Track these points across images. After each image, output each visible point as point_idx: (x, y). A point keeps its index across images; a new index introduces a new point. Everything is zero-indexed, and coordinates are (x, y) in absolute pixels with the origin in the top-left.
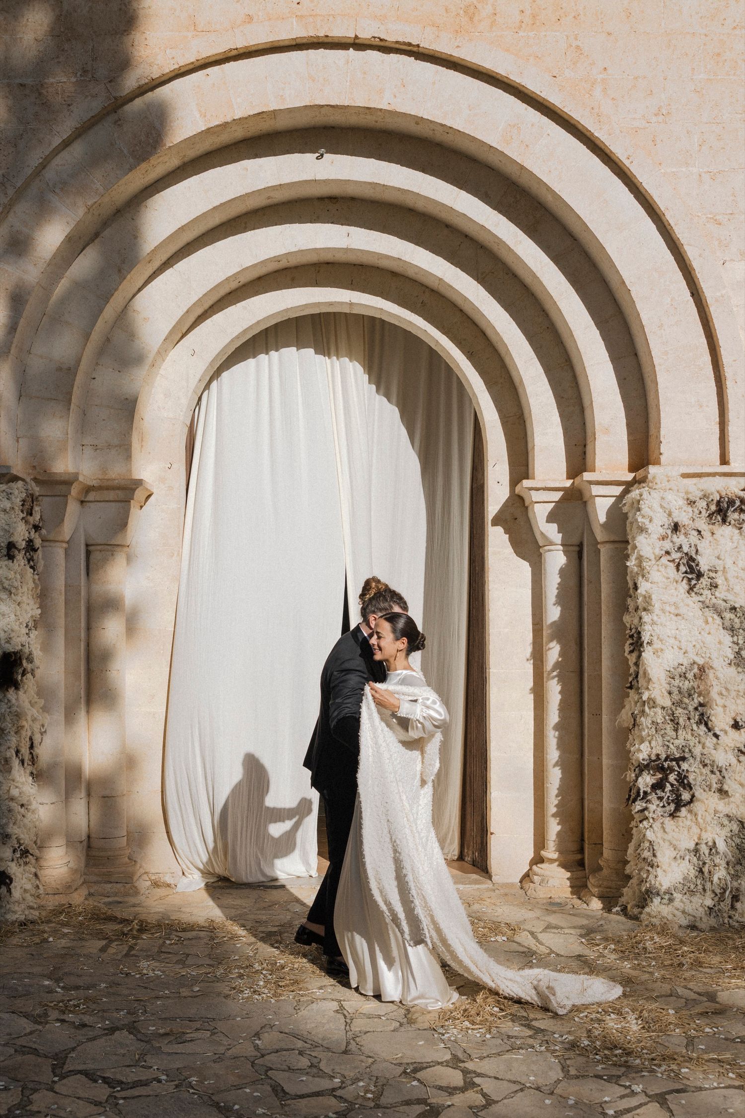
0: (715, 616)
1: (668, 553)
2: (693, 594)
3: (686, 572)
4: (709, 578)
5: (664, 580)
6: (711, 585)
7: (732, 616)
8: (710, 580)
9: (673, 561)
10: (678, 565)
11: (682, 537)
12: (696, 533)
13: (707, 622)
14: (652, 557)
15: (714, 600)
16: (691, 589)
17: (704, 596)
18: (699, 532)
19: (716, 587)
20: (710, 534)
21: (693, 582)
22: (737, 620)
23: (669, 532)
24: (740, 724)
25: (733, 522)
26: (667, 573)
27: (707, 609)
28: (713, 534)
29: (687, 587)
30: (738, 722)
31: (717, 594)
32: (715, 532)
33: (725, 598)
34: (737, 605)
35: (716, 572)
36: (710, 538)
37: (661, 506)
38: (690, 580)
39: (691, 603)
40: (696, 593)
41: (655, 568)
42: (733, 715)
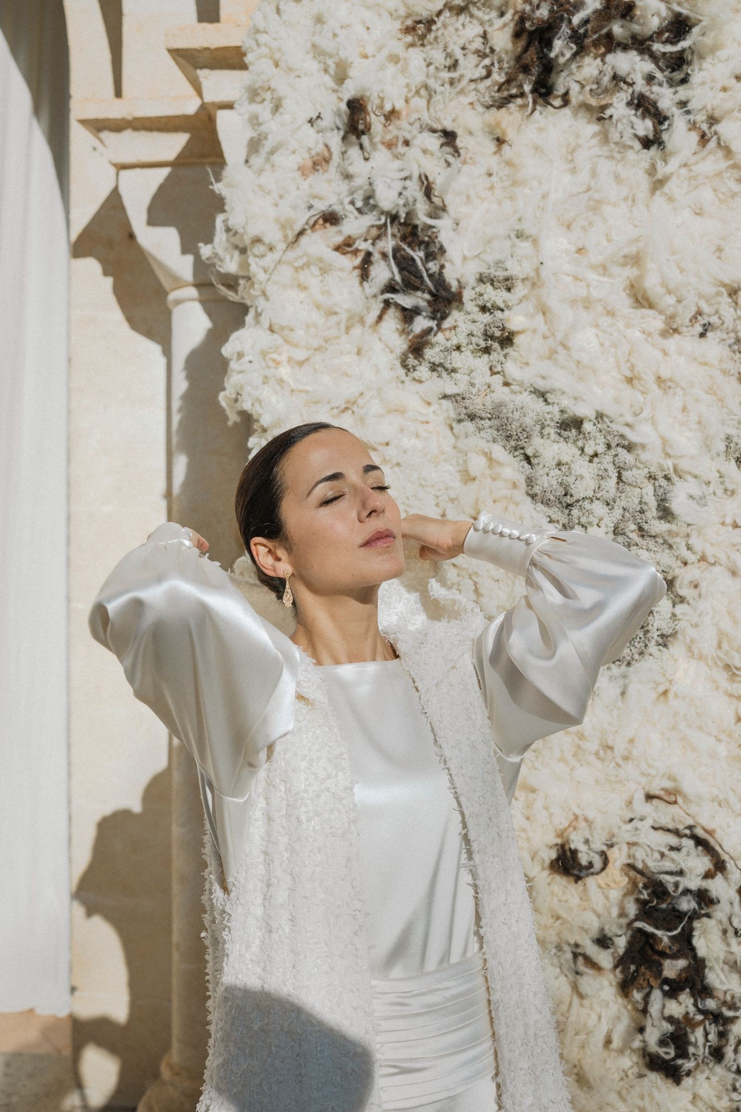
0: (499, 451)
1: (331, 218)
2: (423, 371)
3: (391, 288)
4: (484, 309)
5: (316, 317)
6: (488, 336)
7: (565, 450)
8: (486, 318)
9: (345, 247)
10: (368, 259)
11: (381, 156)
12: (434, 142)
13: (468, 478)
14: (273, 235)
15: (501, 393)
16: (417, 348)
17: (461, 377)
18: (449, 137)
19: (507, 340)
20: (492, 146)
21: (421, 323)
22: (583, 468)
23: (335, 140)
24: (584, 860)
25: (575, 97)
26: (328, 293)
27: (469, 426)
28: (500, 141)
29: (401, 344)
30: (574, 852)
31: (512, 369)
32: (510, 135)
33: (541, 385)
34: (582, 410)
35: (508, 284)
36: (493, 162)
37: (317, 51)
38: (408, 315)
39: (414, 403)
40: (434, 367)
41: (285, 273)
42: (562, 821)
